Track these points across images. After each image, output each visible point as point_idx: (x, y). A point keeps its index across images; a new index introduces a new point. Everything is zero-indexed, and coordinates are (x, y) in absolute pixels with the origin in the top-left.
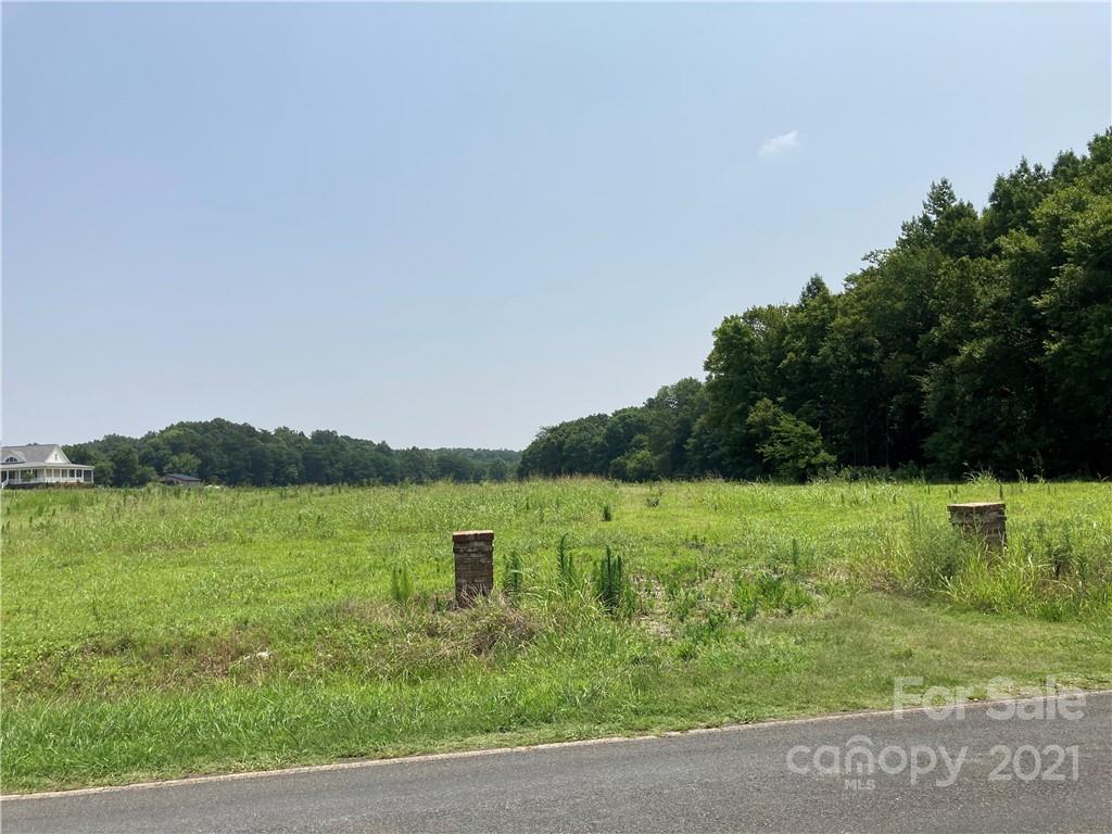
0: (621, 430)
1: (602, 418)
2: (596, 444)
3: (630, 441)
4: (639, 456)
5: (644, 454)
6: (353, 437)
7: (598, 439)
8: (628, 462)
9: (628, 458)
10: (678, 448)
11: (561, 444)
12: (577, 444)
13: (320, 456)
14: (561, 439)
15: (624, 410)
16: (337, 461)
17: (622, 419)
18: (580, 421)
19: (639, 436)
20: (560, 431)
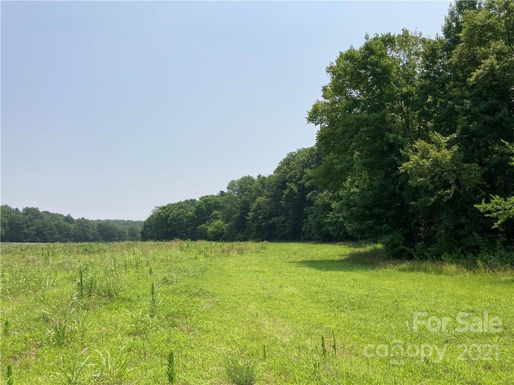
0: (205, 208)
1: (193, 202)
2: (189, 216)
3: (209, 215)
4: (216, 224)
5: (219, 222)
6: (51, 212)
7: (191, 214)
8: (209, 227)
9: (208, 225)
10: (242, 219)
11: (167, 216)
12: (177, 217)
13: (20, 222)
14: (167, 213)
15: (207, 196)
16: (32, 225)
17: (206, 201)
18: (179, 203)
19: (215, 212)
20: (167, 209)
